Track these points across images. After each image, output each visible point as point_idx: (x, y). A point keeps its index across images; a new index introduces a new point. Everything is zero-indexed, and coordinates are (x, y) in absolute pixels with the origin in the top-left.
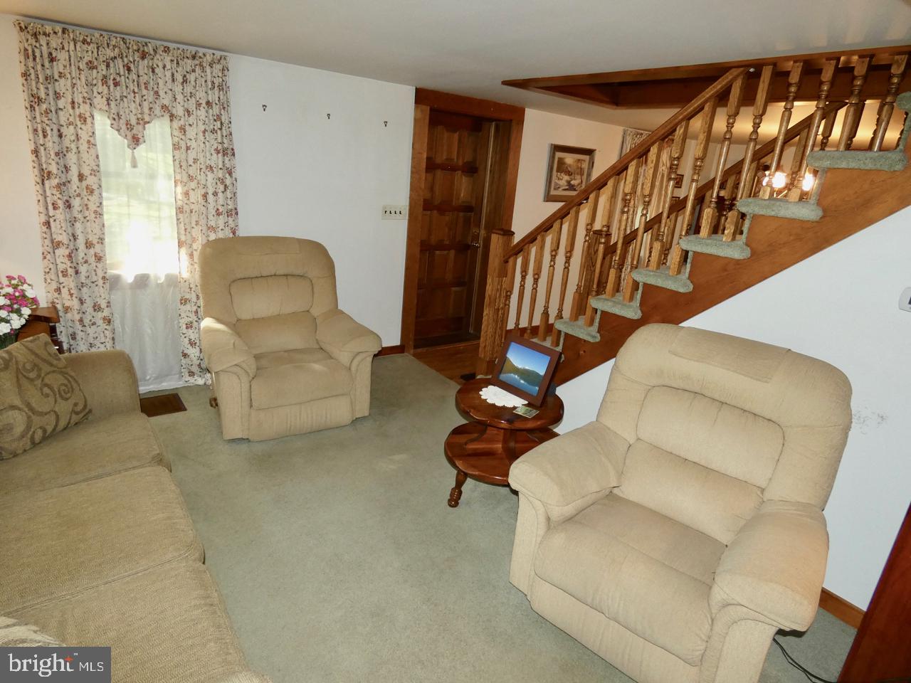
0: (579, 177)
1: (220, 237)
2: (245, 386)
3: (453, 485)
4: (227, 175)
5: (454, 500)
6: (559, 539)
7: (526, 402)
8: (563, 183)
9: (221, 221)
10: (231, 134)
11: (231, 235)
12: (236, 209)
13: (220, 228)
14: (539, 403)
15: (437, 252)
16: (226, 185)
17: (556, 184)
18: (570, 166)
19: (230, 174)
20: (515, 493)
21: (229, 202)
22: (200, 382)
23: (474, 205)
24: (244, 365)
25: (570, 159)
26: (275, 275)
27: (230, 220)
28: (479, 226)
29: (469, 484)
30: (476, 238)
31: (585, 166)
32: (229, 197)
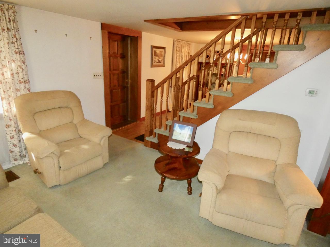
0: (161, 58)
1: (23, 93)
2: (56, 161)
3: (160, 183)
4: (23, 64)
5: (161, 189)
6: (224, 197)
7: (186, 146)
8: (156, 60)
9: (22, 86)
10: (21, 44)
11: (28, 92)
12: (28, 80)
13: (23, 89)
14: (192, 145)
15: (114, 90)
16: (22, 69)
17: (155, 61)
18: (158, 53)
19: (24, 63)
20: (201, 182)
21: (25, 77)
22: (21, 162)
23: (125, 70)
24: (55, 153)
25: (158, 51)
26: (55, 108)
27: (27, 85)
28: (128, 78)
29: (167, 181)
30: (127, 83)
31: (163, 53)
32: (25, 74)
